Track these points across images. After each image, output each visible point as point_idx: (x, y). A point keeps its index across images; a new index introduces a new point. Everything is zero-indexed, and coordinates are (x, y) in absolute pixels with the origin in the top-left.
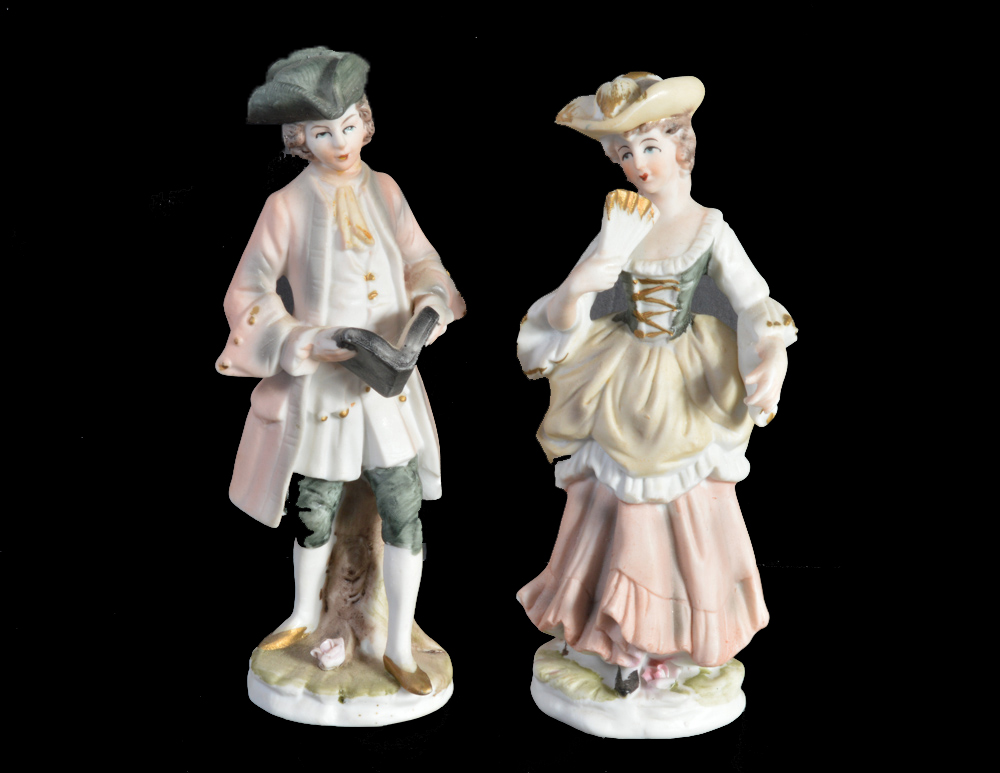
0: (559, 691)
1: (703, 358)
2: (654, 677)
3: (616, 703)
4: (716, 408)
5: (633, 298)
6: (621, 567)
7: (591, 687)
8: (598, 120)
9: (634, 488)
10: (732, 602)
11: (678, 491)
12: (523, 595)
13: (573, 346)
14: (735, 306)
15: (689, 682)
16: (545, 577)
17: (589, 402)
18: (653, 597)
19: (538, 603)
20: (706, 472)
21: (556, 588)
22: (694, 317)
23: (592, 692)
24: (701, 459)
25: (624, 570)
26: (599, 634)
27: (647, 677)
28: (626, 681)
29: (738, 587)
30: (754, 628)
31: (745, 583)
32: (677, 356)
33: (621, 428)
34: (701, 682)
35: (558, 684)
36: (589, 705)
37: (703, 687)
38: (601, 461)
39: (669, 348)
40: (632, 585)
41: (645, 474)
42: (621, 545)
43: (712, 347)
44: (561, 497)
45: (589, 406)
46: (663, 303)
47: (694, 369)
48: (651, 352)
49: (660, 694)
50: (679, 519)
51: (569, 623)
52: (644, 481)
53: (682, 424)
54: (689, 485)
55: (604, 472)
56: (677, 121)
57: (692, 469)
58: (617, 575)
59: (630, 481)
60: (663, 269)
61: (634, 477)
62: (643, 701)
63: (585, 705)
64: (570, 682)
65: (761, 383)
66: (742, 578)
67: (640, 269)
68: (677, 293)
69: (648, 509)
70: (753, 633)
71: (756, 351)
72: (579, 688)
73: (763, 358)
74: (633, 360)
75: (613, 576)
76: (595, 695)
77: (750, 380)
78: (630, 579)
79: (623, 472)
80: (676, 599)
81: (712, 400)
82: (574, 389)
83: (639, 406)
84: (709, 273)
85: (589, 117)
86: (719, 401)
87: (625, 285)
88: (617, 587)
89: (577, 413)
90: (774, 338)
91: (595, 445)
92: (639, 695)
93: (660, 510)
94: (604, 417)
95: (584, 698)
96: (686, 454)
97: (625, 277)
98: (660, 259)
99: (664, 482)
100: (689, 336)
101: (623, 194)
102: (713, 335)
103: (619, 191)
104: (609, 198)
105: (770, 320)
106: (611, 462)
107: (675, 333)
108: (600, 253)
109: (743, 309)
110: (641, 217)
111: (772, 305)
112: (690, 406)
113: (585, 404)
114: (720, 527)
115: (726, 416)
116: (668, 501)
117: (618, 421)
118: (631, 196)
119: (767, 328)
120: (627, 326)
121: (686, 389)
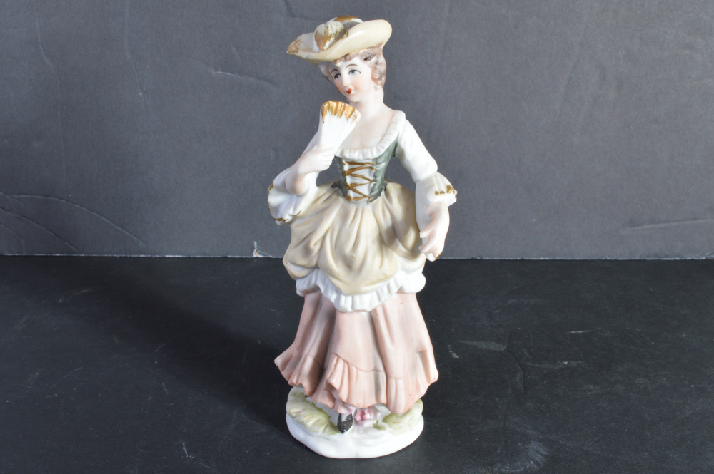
0: (302, 425)
1: (392, 214)
2: (363, 419)
3: (337, 436)
4: (401, 247)
5: (344, 174)
6: (338, 353)
7: (322, 425)
8: (315, 52)
9: (345, 303)
10: (414, 367)
11: (376, 304)
12: (278, 361)
13: (304, 206)
14: (414, 178)
15: (385, 419)
16: (292, 350)
17: (315, 244)
18: (360, 372)
19: (288, 367)
20: (395, 289)
21: (299, 358)
22: (386, 185)
23: (323, 428)
24: (392, 282)
25: (340, 355)
26: (326, 392)
27: (358, 418)
28: (344, 422)
29: (418, 356)
30: (429, 382)
31: (423, 354)
32: (374, 213)
33: (336, 262)
34: (394, 418)
35: (301, 421)
36: (320, 436)
37: (395, 423)
38: (324, 283)
39: (369, 208)
40: (346, 364)
41: (353, 293)
42: (339, 339)
43: (398, 207)
45: (315, 247)
46: (364, 178)
47: (386, 222)
48: (356, 210)
49: (366, 430)
50: (377, 320)
51: (306, 385)
52: (353, 297)
53: (378, 260)
54: (383, 299)
55: (326, 290)
56: (372, 52)
57: (385, 289)
58: (336, 358)
59: (343, 298)
60: (363, 155)
61: (346, 295)
62: (355, 435)
63: (317, 436)
64: (309, 420)
65: (430, 237)
66: (420, 350)
67: (347, 155)
68: (373, 171)
69: (356, 316)
70: (427, 386)
71: (428, 212)
72: (314, 424)
73: (432, 218)
74: (344, 216)
75: (334, 358)
76: (324, 430)
77: (423, 235)
78: (344, 361)
79: (339, 291)
80: (376, 370)
81: (397, 241)
82: (305, 236)
83: (348, 249)
84: (396, 155)
85: (310, 49)
86: (403, 242)
87: (338, 166)
88: (336, 365)
89: (307, 251)
90: (440, 203)
91: (320, 272)
92: (353, 431)
93: (365, 315)
94: (325, 255)
95: (317, 432)
96: (380, 280)
97: (338, 161)
98: (361, 148)
99: (366, 298)
100: (383, 199)
101: (333, 104)
102: (399, 198)
103: (331, 102)
104: (323, 108)
105: (437, 190)
106: (330, 285)
107: (373, 197)
108: (318, 145)
109: (419, 181)
110: (348, 119)
111: (439, 178)
112: (384, 247)
113: (312, 245)
114: (405, 321)
115: (408, 252)
116: (370, 310)
117: (334, 258)
118: (340, 106)
119: (435, 196)
120: (340, 191)
121: (380, 235)
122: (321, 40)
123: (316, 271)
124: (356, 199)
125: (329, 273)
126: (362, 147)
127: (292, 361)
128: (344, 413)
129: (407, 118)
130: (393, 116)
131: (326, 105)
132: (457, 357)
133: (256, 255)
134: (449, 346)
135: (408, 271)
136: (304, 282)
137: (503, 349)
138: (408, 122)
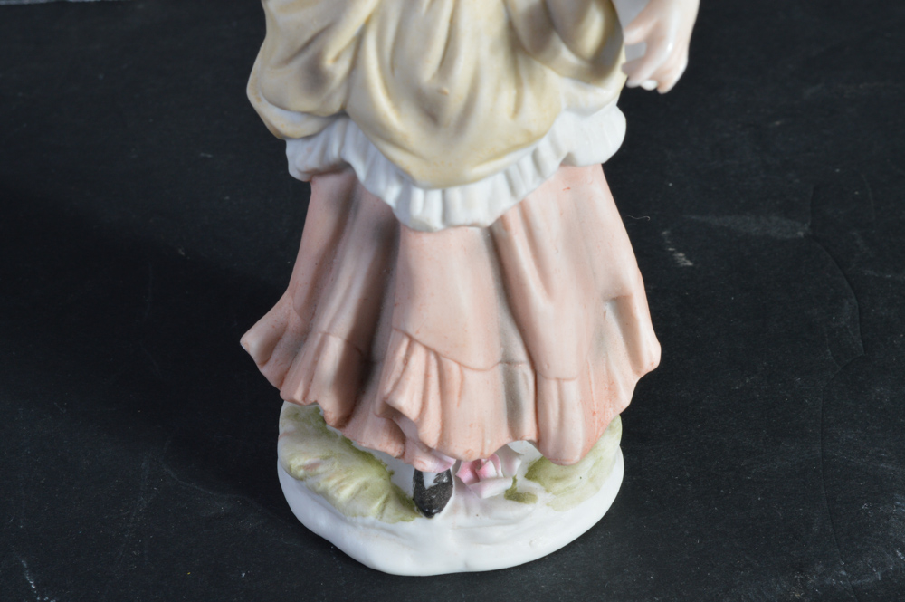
0: (323, 497)
2: (477, 478)
3: (417, 525)
4: (567, 56)
6: (411, 331)
7: (375, 497)
9: (426, 206)
10: (600, 339)
11: (506, 204)
12: (251, 341)
15: (532, 472)
17: (337, 59)
18: (468, 374)
19: (276, 355)
20: (552, 163)
23: (377, 505)
24: (544, 146)
25: (417, 336)
26: (382, 422)
27: (466, 475)
28: (431, 488)
29: (608, 309)
30: (638, 372)
31: (620, 304)
33: (396, 106)
34: (553, 469)
35: (319, 489)
36: (372, 526)
37: (557, 479)
38: (364, 155)
40: (432, 357)
41: (444, 186)
42: (411, 295)
44: (300, 192)
45: (336, 67)
49: (487, 506)
50: (509, 241)
51: (330, 405)
52: (444, 193)
53: (507, 96)
54: (523, 191)
57: (527, 163)
58: (405, 343)
59: (418, 195)
61: (427, 188)
62: (461, 519)
63: (365, 526)
64: (340, 487)
65: (653, 42)
66: (614, 296)
69: (455, 237)
70: (634, 380)
72: (355, 496)
75: (400, 343)
76: (382, 511)
77: (633, 35)
78: (428, 349)
79: (406, 180)
80: (508, 362)
81: (556, 40)
82: (307, 37)
83: (427, 72)
86: (571, 41)
88: (406, 361)
89: (315, 77)
91: (352, 127)
92: (455, 510)
93: (477, 236)
94: (365, 87)
95: (364, 515)
96: (515, 147)
99: (480, 191)
106: (382, 161)
112: (521, 59)
113: (328, 62)
114: (578, 232)
115: (584, 65)
116: (488, 220)
117: (390, 94)
121: (511, 27)
123: (339, 125)
125: (376, 131)
127: (287, 339)
128: (430, 469)
132: (689, 264)
134: (665, 233)
135: (583, 112)
136: (310, 151)
137: (801, 234)
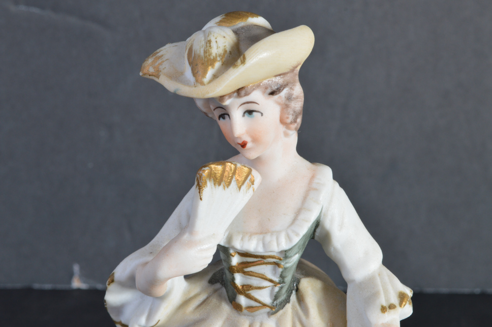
5: (231, 270)
13: (163, 314)
39: (270, 323)
43: (317, 323)
46: (264, 278)
60: (264, 244)
67: (238, 243)
90: (388, 326)
98: (261, 233)
100: (293, 308)
101: (217, 168)
102: (319, 306)
103: (213, 166)
104: (201, 176)
105: (385, 304)
107: (276, 307)
108: (191, 233)
109: (353, 281)
110: (240, 188)
111: (386, 278)
118: (228, 169)
119: (381, 314)
120: (224, 290)
122: (198, 64)
124: (250, 308)
126: (263, 231)
129: (336, 177)
130: (313, 177)
131: (206, 172)
133: (77, 283)
138: (337, 185)
